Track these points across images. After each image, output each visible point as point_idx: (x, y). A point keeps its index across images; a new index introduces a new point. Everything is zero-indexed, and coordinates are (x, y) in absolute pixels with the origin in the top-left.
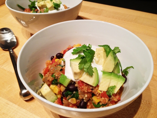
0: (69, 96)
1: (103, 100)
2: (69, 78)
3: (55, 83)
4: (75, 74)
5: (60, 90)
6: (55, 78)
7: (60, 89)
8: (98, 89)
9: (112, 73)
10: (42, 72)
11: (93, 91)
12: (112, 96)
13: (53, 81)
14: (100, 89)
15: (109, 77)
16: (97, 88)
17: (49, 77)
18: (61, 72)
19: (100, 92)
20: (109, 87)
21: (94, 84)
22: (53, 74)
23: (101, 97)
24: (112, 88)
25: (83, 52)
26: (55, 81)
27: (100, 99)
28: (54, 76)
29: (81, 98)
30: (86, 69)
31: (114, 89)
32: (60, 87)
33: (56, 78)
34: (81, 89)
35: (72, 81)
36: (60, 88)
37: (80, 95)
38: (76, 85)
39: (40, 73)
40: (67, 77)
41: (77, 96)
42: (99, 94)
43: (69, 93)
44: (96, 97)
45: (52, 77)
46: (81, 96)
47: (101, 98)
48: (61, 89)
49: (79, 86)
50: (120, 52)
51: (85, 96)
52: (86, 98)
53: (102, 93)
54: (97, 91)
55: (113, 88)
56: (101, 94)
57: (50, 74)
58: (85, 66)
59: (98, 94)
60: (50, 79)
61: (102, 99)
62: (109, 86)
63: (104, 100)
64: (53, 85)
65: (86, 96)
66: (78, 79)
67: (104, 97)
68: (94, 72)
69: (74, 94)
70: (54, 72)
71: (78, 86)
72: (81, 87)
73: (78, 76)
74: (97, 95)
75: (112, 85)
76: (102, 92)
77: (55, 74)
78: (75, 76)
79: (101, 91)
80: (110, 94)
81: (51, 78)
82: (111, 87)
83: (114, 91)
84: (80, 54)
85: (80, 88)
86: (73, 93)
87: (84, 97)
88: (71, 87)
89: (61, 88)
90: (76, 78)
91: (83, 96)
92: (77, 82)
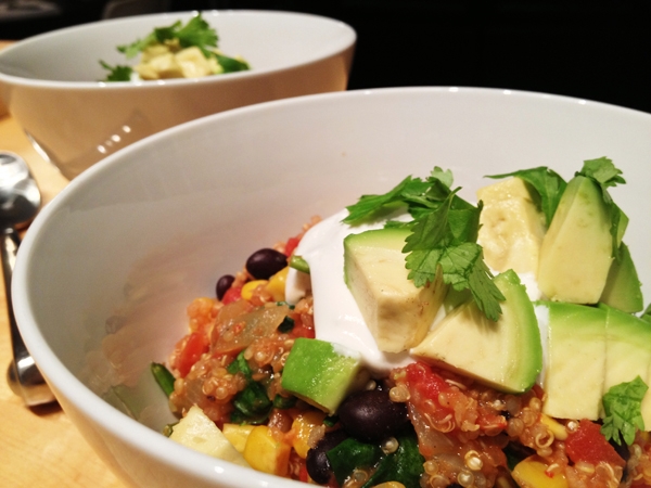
0: (356, 471)
1: (590, 477)
2: (349, 353)
3: (249, 406)
4: (389, 313)
5: (287, 448)
6: (252, 373)
7: (288, 442)
8: (541, 410)
9: (603, 305)
10: (170, 359)
11: (516, 424)
12: (638, 449)
13: (236, 397)
14: (555, 405)
15: (593, 328)
16: (534, 404)
17: (211, 376)
18: (285, 336)
19: (560, 431)
20: (607, 391)
21: (512, 373)
22: (234, 355)
23: (571, 464)
24: (623, 399)
25: (410, 211)
26: (251, 395)
27: (564, 473)
28: (242, 364)
29: (440, 477)
30: (456, 272)
31: (640, 400)
32: (288, 427)
33: (259, 375)
34: (433, 415)
35: (365, 372)
36: (288, 435)
37: (431, 459)
38: (398, 393)
39: (154, 365)
40: (336, 349)
41: (412, 470)
42: (556, 441)
43: (358, 451)
44: (537, 464)
45: (229, 372)
46: (439, 470)
47: (569, 470)
48: (294, 437)
49: (417, 394)
50: (623, 182)
51: (463, 462)
52: (474, 473)
53: (571, 435)
54: (538, 420)
55: (633, 395)
56: (565, 442)
57: (221, 355)
58: (446, 263)
59: (550, 442)
60: (220, 385)
61: (580, 474)
62: (603, 384)
63: (594, 475)
64: (239, 423)
65: (475, 462)
66: (405, 353)
67: (593, 461)
68: (503, 299)
69: (391, 454)
70: (244, 345)
71: (411, 400)
72: (435, 399)
73: (405, 328)
74: (544, 451)
75: (621, 374)
76: (571, 425)
77: (248, 354)
78: (383, 334)
79: (563, 422)
80: (621, 436)
81: (223, 383)
82: (616, 387)
83: (639, 414)
84: (395, 219)
85: (426, 408)
86: (382, 454)
87: (458, 472)
88: (364, 412)
89: (293, 431)
90: (396, 345)
91: (451, 464)
92: (404, 373)
